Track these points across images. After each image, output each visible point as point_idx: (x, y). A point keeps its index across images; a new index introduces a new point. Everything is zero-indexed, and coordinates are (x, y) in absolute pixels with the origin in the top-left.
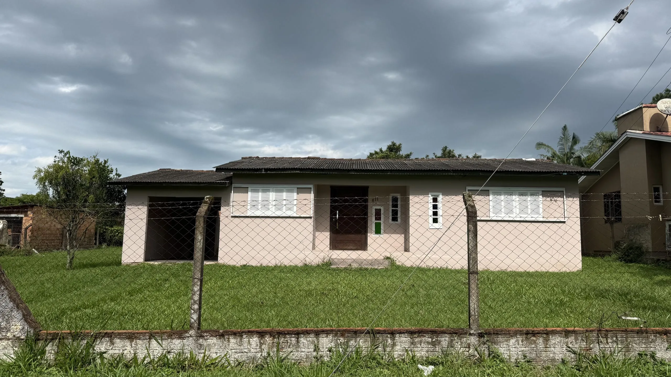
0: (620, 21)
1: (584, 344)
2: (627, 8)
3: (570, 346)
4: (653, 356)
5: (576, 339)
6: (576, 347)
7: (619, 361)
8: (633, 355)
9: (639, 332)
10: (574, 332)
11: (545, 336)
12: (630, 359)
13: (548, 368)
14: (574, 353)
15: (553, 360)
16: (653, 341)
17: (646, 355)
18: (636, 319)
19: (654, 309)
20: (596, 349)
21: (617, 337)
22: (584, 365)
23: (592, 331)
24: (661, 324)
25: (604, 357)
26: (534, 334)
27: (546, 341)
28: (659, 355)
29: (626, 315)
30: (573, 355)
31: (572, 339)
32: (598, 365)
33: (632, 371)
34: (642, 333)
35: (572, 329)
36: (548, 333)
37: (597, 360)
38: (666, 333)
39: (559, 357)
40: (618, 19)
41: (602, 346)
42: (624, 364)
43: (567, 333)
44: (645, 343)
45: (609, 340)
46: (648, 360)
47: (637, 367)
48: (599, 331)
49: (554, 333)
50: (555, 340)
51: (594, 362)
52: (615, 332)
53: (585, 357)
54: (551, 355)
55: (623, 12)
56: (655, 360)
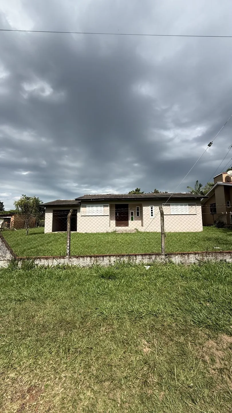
1: (201, 257)
2: (212, 142)
3: (197, 258)
4: (225, 261)
5: (199, 256)
6: (199, 258)
7: (213, 263)
8: (219, 260)
9: (220, 253)
10: (198, 253)
11: (188, 255)
12: (217, 262)
13: (189, 266)
14: (198, 260)
15: (191, 263)
16: (225, 256)
17: (223, 260)
18: (219, 248)
19: (226, 244)
20: (205, 259)
21: (213, 255)
22: (201, 264)
23: (204, 253)
24: (229, 249)
25: (208, 261)
26: (184, 254)
27: (188, 256)
28: (227, 260)
29: (215, 247)
30: (198, 261)
31: (197, 255)
32: (206, 264)
33: (218, 266)
34: (221, 253)
36: (189, 254)
37: (206, 263)
38: (230, 253)
39: (193, 262)
40: (209, 145)
41: (207, 258)
42: (215, 264)
43: (195, 254)
44: (222, 256)
45: (210, 256)
46: (224, 262)
47: (220, 265)
48: (206, 252)
49: (191, 253)
50: (191, 256)
51: (205, 263)
52: (212, 253)
53: (202, 261)
54: (190, 261)
55: (211, 143)
56: (226, 262)
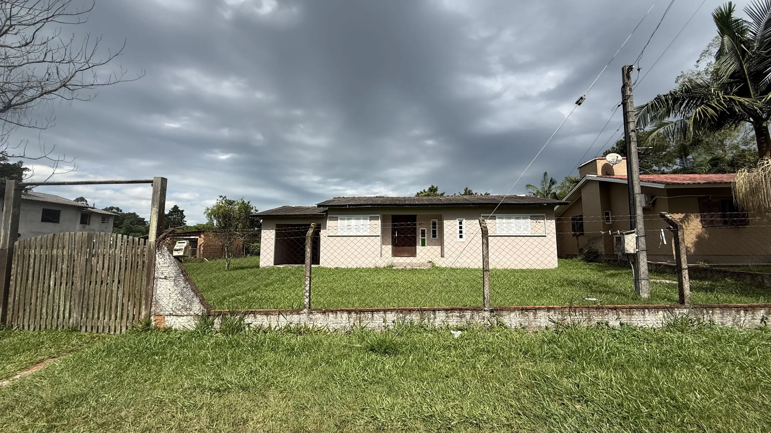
0: (580, 104)
1: (560, 317)
2: (585, 96)
3: (551, 317)
4: (607, 324)
5: (555, 313)
6: (555, 318)
7: (584, 327)
8: (594, 323)
9: (598, 308)
10: (553, 308)
11: (534, 311)
12: (592, 326)
13: (537, 332)
14: (554, 322)
15: (540, 327)
16: (607, 314)
17: (602, 323)
18: (594, 299)
19: (607, 293)
20: (568, 320)
21: (582, 312)
22: (560, 330)
23: (565, 308)
24: (613, 303)
25: (574, 325)
26: (527, 310)
27: (535, 314)
28: (611, 323)
29: (588, 297)
30: (553, 324)
31: (552, 313)
32: (569, 330)
33: (593, 334)
34: (599, 309)
35: (552, 306)
36: (536, 309)
37: (569, 327)
38: (615, 309)
39: (543, 325)
40: (579, 103)
41: (572, 317)
42: (587, 329)
43: (549, 309)
44: (601, 316)
45: (577, 314)
46: (604, 327)
47: (596, 331)
48: (570, 307)
49: (539, 309)
50: (541, 314)
51: (567, 328)
52: (581, 308)
53: (561, 325)
54: (539, 324)
55: (582, 98)
56: (608, 327)
